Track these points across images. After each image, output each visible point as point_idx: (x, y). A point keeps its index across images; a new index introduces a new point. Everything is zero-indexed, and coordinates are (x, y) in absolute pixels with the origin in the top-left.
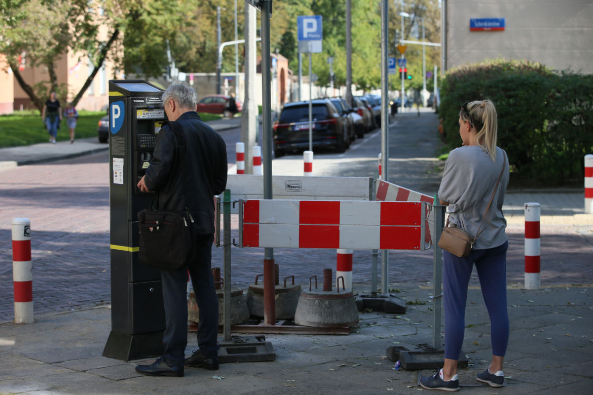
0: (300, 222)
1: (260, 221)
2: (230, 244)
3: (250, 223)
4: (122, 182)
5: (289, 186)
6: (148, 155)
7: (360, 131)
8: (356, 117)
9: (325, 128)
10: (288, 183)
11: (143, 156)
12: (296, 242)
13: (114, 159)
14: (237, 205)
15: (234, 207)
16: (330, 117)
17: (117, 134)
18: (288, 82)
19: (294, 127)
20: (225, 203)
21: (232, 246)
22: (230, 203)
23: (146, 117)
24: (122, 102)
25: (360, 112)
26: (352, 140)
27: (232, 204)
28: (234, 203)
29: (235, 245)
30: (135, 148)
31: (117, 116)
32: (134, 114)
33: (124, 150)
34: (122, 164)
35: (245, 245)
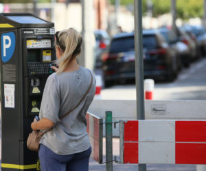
0: (176, 140)
1: (140, 139)
2: (112, 161)
3: (131, 142)
4: (13, 106)
5: (154, 110)
6: (37, 80)
7: (186, 61)
8: (181, 47)
9: (155, 58)
10: (153, 107)
11: (32, 81)
12: (172, 159)
13: (5, 85)
14: (117, 125)
15: (115, 127)
16: (159, 47)
17: (8, 63)
18: (105, 12)
19: (122, 58)
20: (107, 124)
21: (114, 163)
22: (111, 124)
23: (35, 46)
24: (12, 34)
25: (185, 42)
26: (179, 70)
27: (113, 124)
28: (115, 123)
29: (116, 162)
30: (26, 74)
31: (8, 46)
32: (24, 44)
33: (15, 76)
34: (13, 90)
35: (125, 162)
